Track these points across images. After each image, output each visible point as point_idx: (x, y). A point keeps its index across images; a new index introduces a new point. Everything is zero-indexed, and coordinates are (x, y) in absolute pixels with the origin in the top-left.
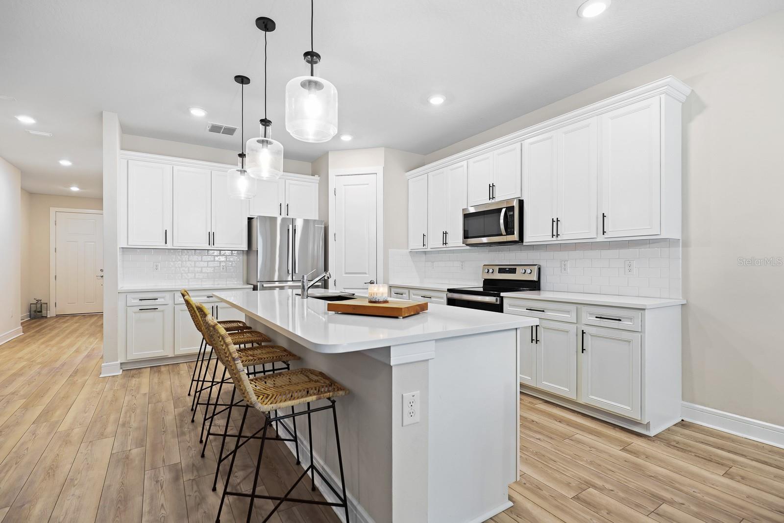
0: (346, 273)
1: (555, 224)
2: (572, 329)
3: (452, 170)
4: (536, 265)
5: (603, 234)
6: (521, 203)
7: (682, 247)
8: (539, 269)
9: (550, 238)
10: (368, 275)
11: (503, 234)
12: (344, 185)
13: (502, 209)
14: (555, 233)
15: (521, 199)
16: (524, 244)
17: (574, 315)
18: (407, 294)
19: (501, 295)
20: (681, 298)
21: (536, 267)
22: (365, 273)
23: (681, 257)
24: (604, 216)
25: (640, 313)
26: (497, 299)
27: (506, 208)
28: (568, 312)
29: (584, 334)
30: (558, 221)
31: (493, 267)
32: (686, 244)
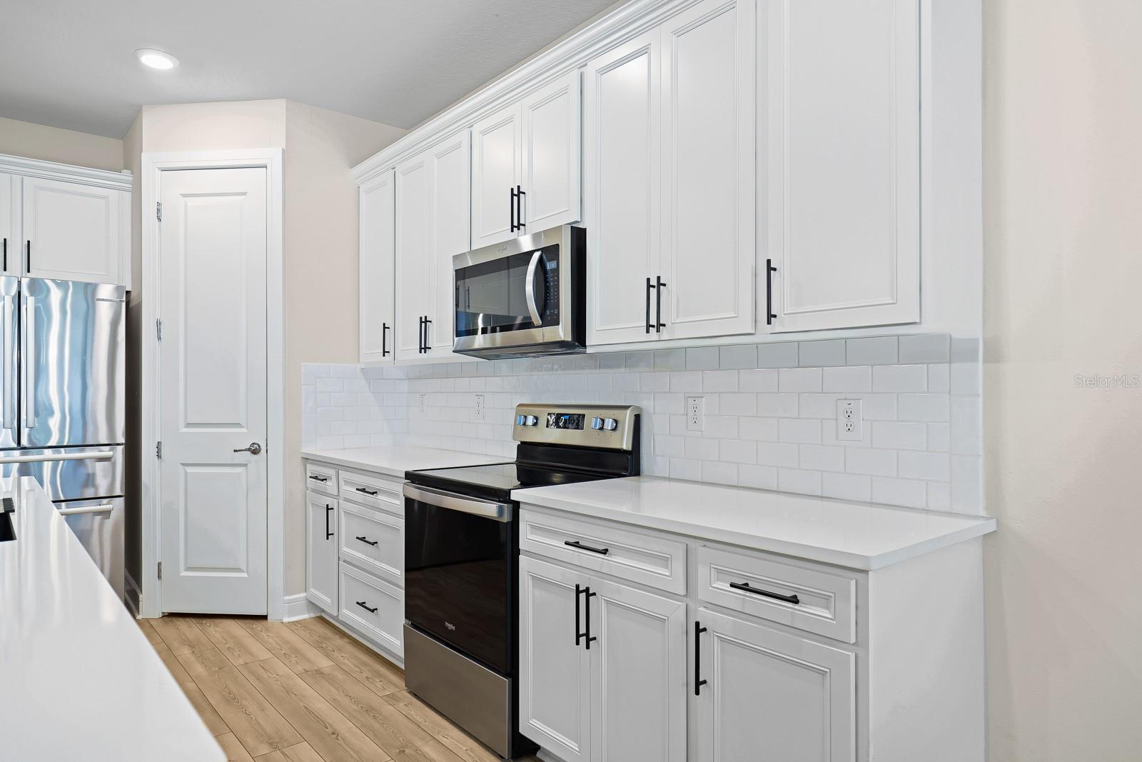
0: (189, 425)
1: (653, 292)
2: (675, 612)
3: (440, 156)
4: (626, 407)
5: (769, 322)
6: (579, 236)
7: (985, 361)
8: (637, 419)
9: (643, 336)
10: (244, 430)
11: (536, 324)
12: (185, 196)
13: (531, 253)
14: (653, 321)
15: (581, 226)
16: (589, 350)
17: (679, 568)
18: (334, 478)
19: (512, 498)
20: (982, 513)
21: (628, 411)
22: (238, 425)
23: (981, 392)
24: (770, 269)
25: (853, 583)
26: (501, 511)
27: (543, 250)
28: (665, 561)
29: (701, 634)
30: (660, 284)
31: (537, 411)
32: (994, 354)
